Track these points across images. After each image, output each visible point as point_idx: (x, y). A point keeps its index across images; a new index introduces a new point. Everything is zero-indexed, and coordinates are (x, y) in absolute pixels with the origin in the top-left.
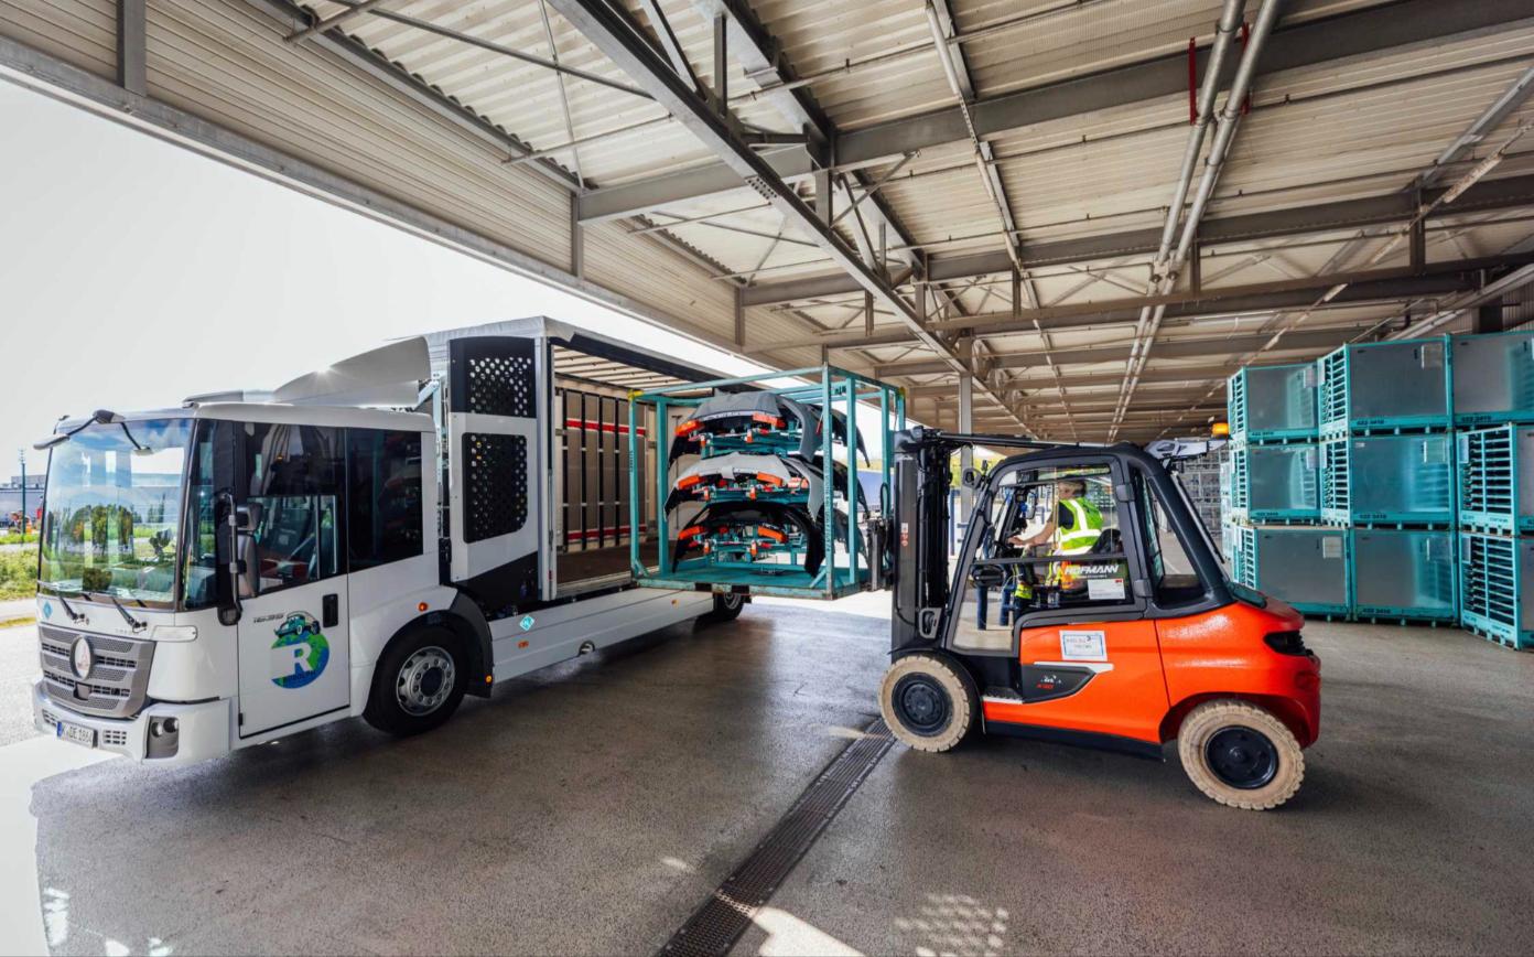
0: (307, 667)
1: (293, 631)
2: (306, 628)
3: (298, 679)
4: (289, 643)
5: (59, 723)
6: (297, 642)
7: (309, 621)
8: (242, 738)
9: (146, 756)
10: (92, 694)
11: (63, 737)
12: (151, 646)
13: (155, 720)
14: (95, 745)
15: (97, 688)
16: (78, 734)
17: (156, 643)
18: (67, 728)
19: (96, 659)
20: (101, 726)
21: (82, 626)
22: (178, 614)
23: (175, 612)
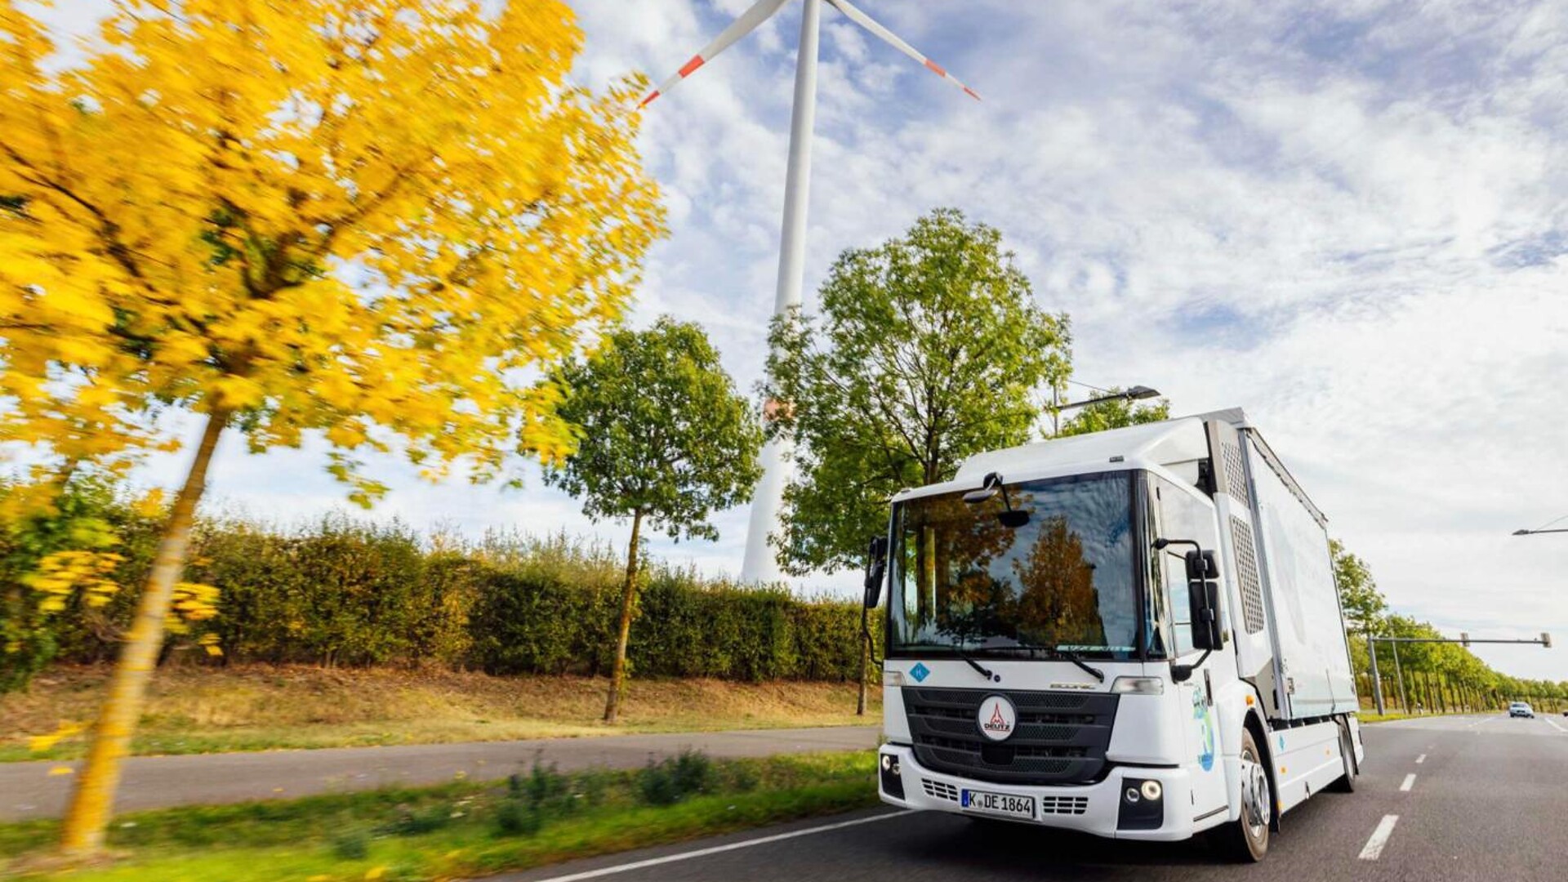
3: (1206, 761)
5: (963, 792)
6: (1200, 717)
8: (1195, 820)
9: (1119, 827)
10: (1016, 757)
11: (972, 808)
12: (1113, 700)
13: (1128, 783)
14: (1034, 815)
15: (1025, 750)
16: (1000, 803)
17: (1118, 696)
18: (979, 797)
19: (1021, 716)
20: (1039, 792)
21: (991, 684)
22: (1146, 664)
23: (1142, 661)
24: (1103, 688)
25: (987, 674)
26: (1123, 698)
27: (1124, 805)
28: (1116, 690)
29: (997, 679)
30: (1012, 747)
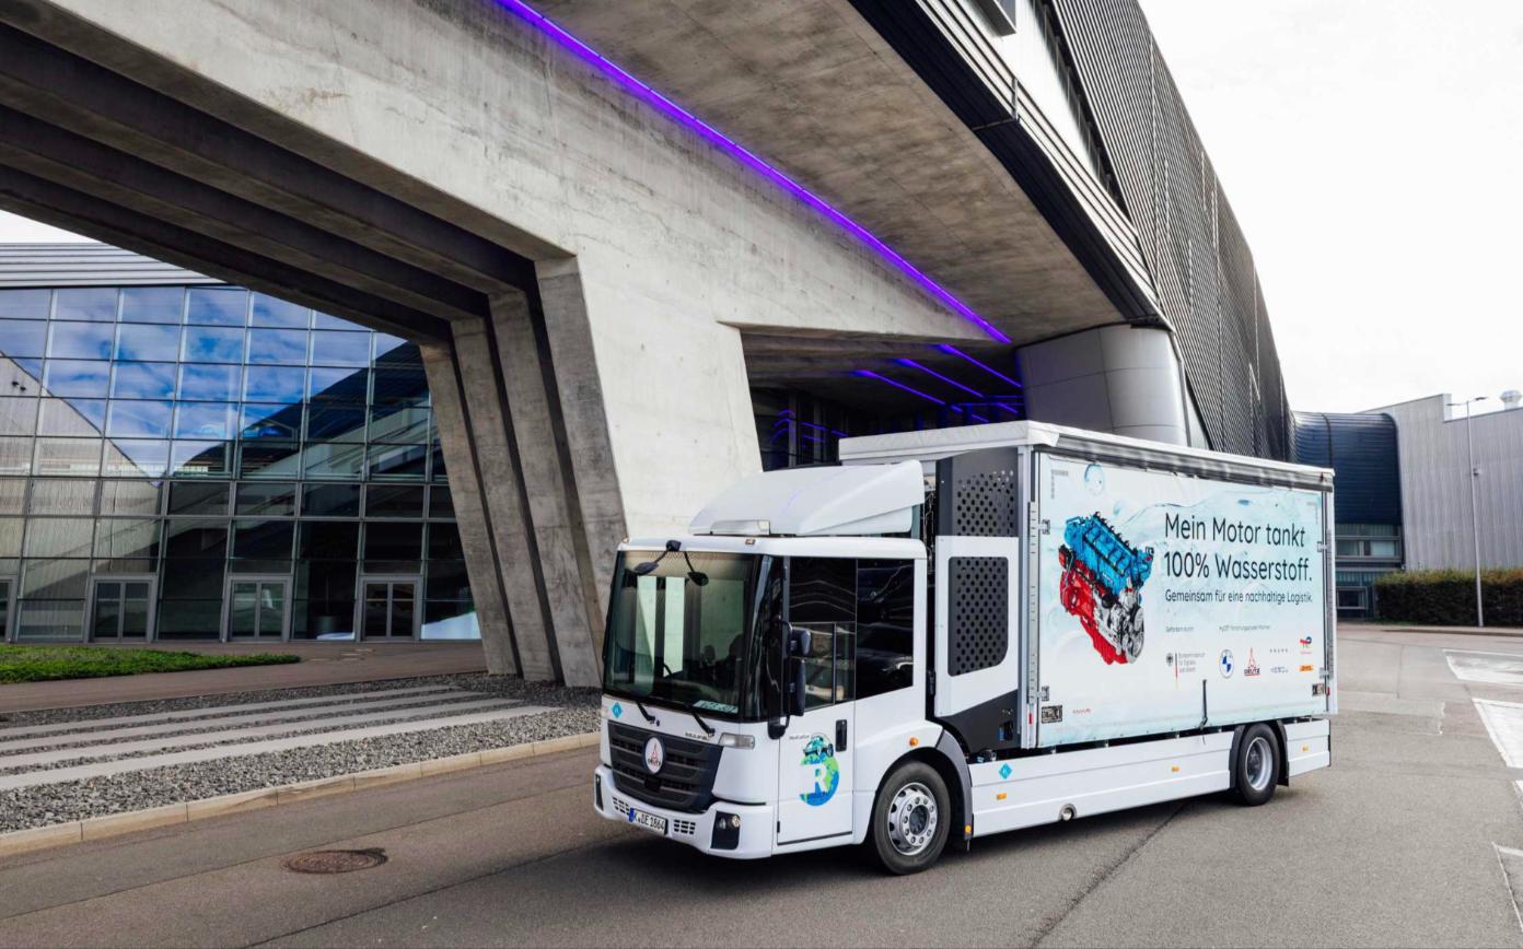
0: (824, 788)
1: (816, 752)
2: (824, 750)
3: (817, 798)
4: (812, 762)
5: (632, 810)
6: (817, 762)
7: (826, 744)
8: (779, 844)
9: (712, 847)
10: (662, 788)
11: (635, 822)
12: (718, 750)
13: (720, 816)
14: (666, 832)
15: (668, 783)
16: (649, 822)
17: (722, 747)
18: (639, 815)
19: (668, 756)
20: (672, 815)
21: (653, 727)
22: (742, 725)
23: (739, 722)
24: (714, 740)
25: (650, 719)
26: (725, 749)
27: (716, 831)
28: (721, 744)
29: (658, 724)
30: (660, 780)
